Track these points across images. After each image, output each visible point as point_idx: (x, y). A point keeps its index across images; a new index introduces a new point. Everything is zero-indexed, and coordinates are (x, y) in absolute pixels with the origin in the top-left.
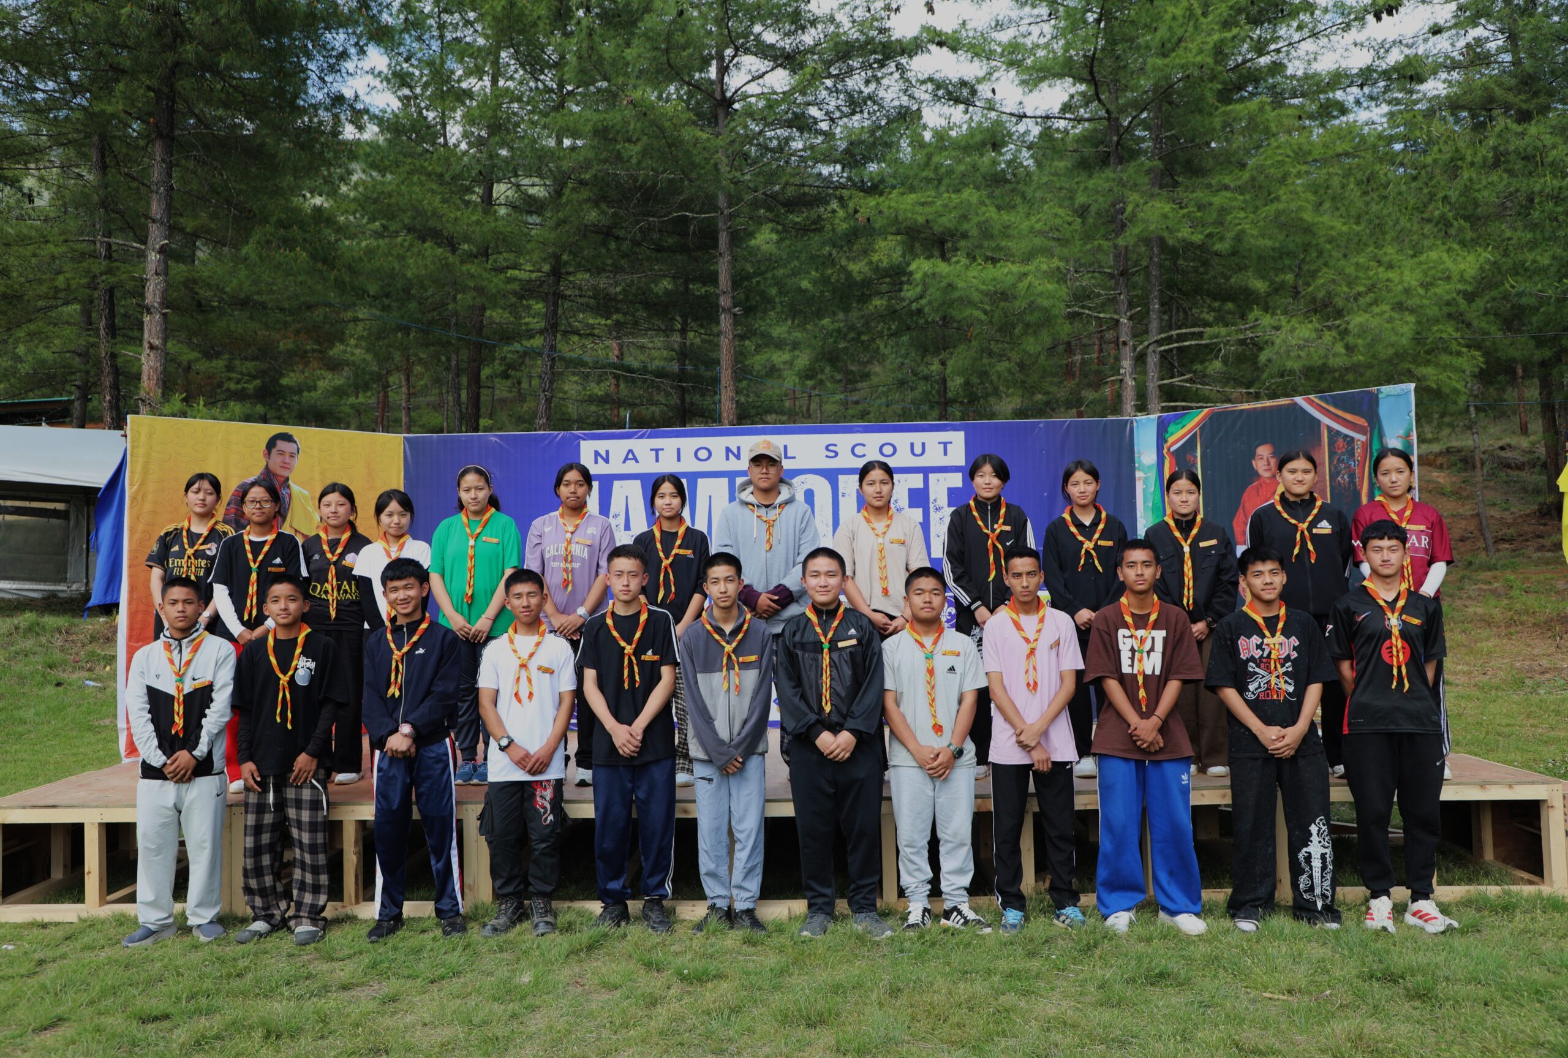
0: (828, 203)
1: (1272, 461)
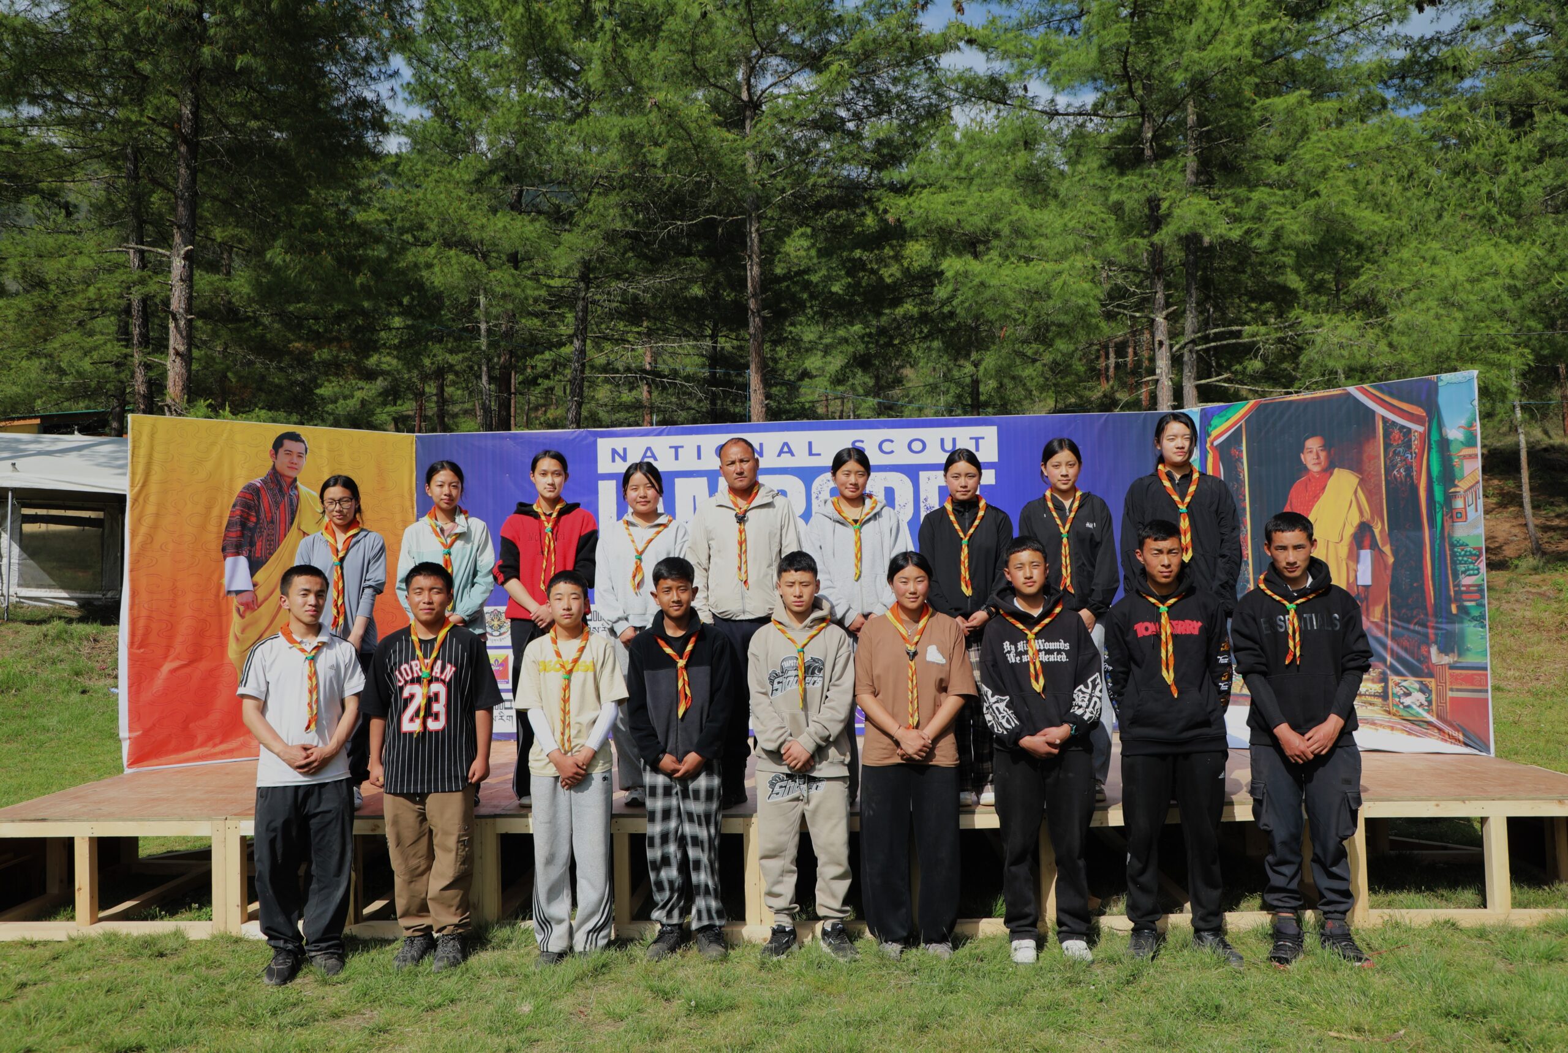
0: (857, 206)
1: (1323, 455)
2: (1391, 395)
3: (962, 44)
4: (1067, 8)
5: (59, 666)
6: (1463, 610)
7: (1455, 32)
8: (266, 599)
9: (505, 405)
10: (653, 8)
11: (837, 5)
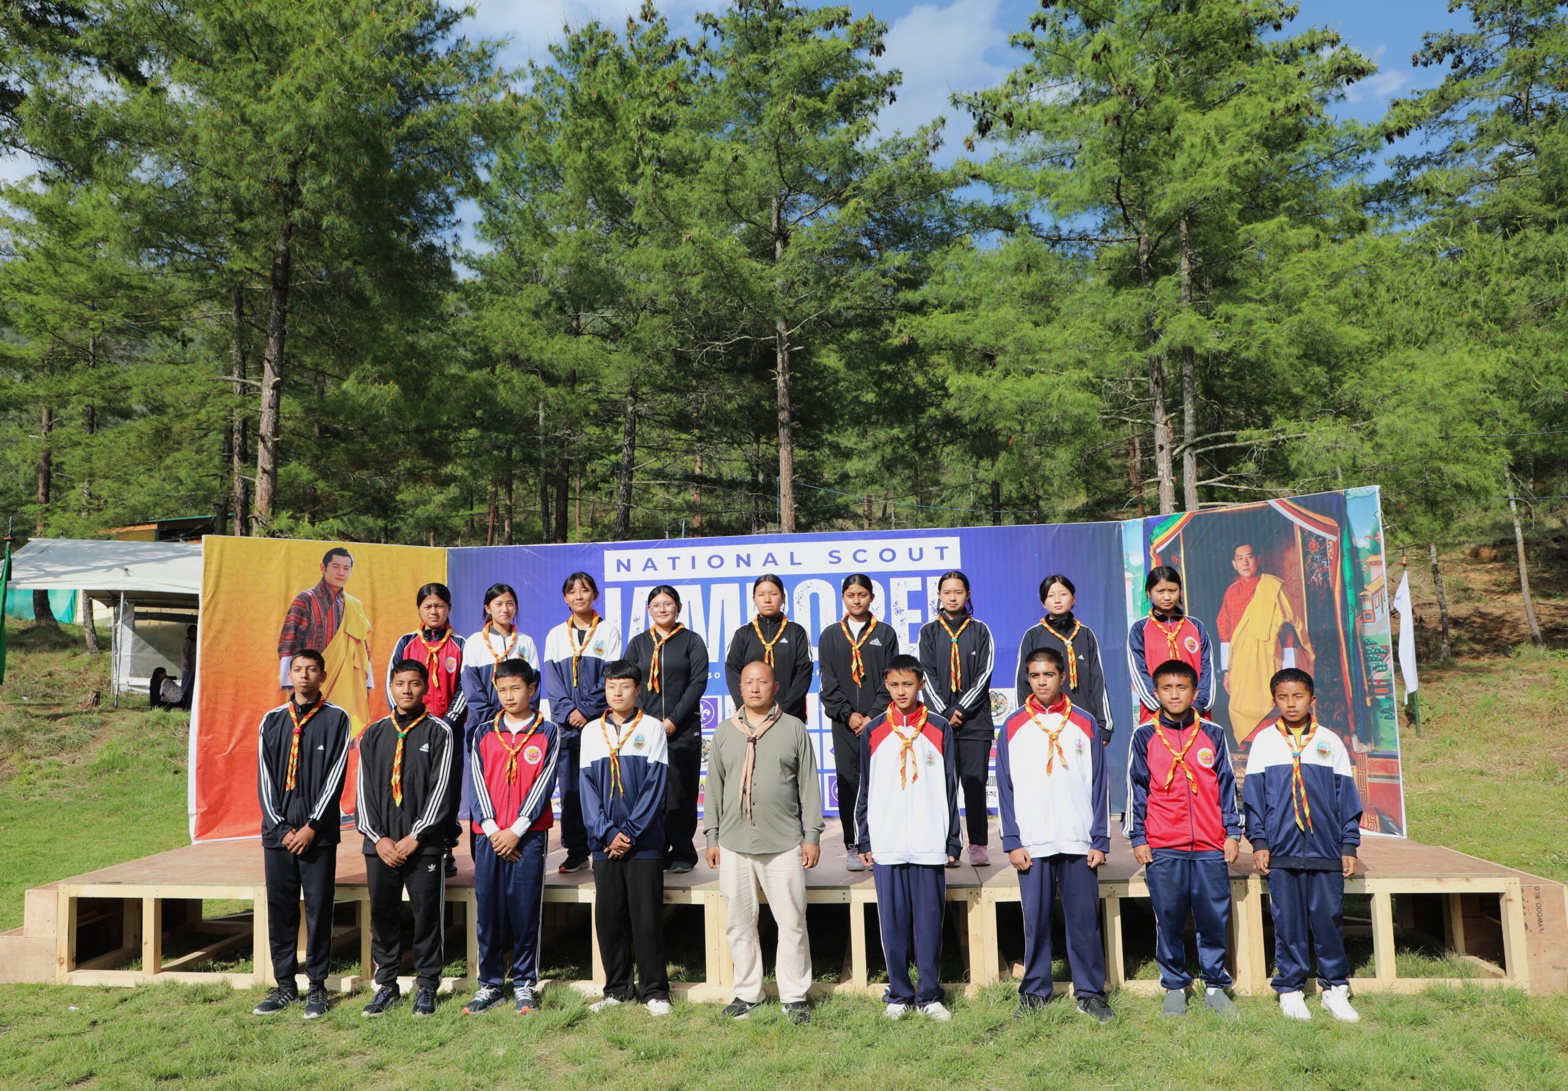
0: (881, 323)
1: (1251, 561)
2: (1306, 507)
3: (970, 181)
4: (1067, 144)
5: (157, 749)
6: (1376, 703)
7: (1444, 152)
9: (563, 511)
10: (692, 153)
11: (858, 147)
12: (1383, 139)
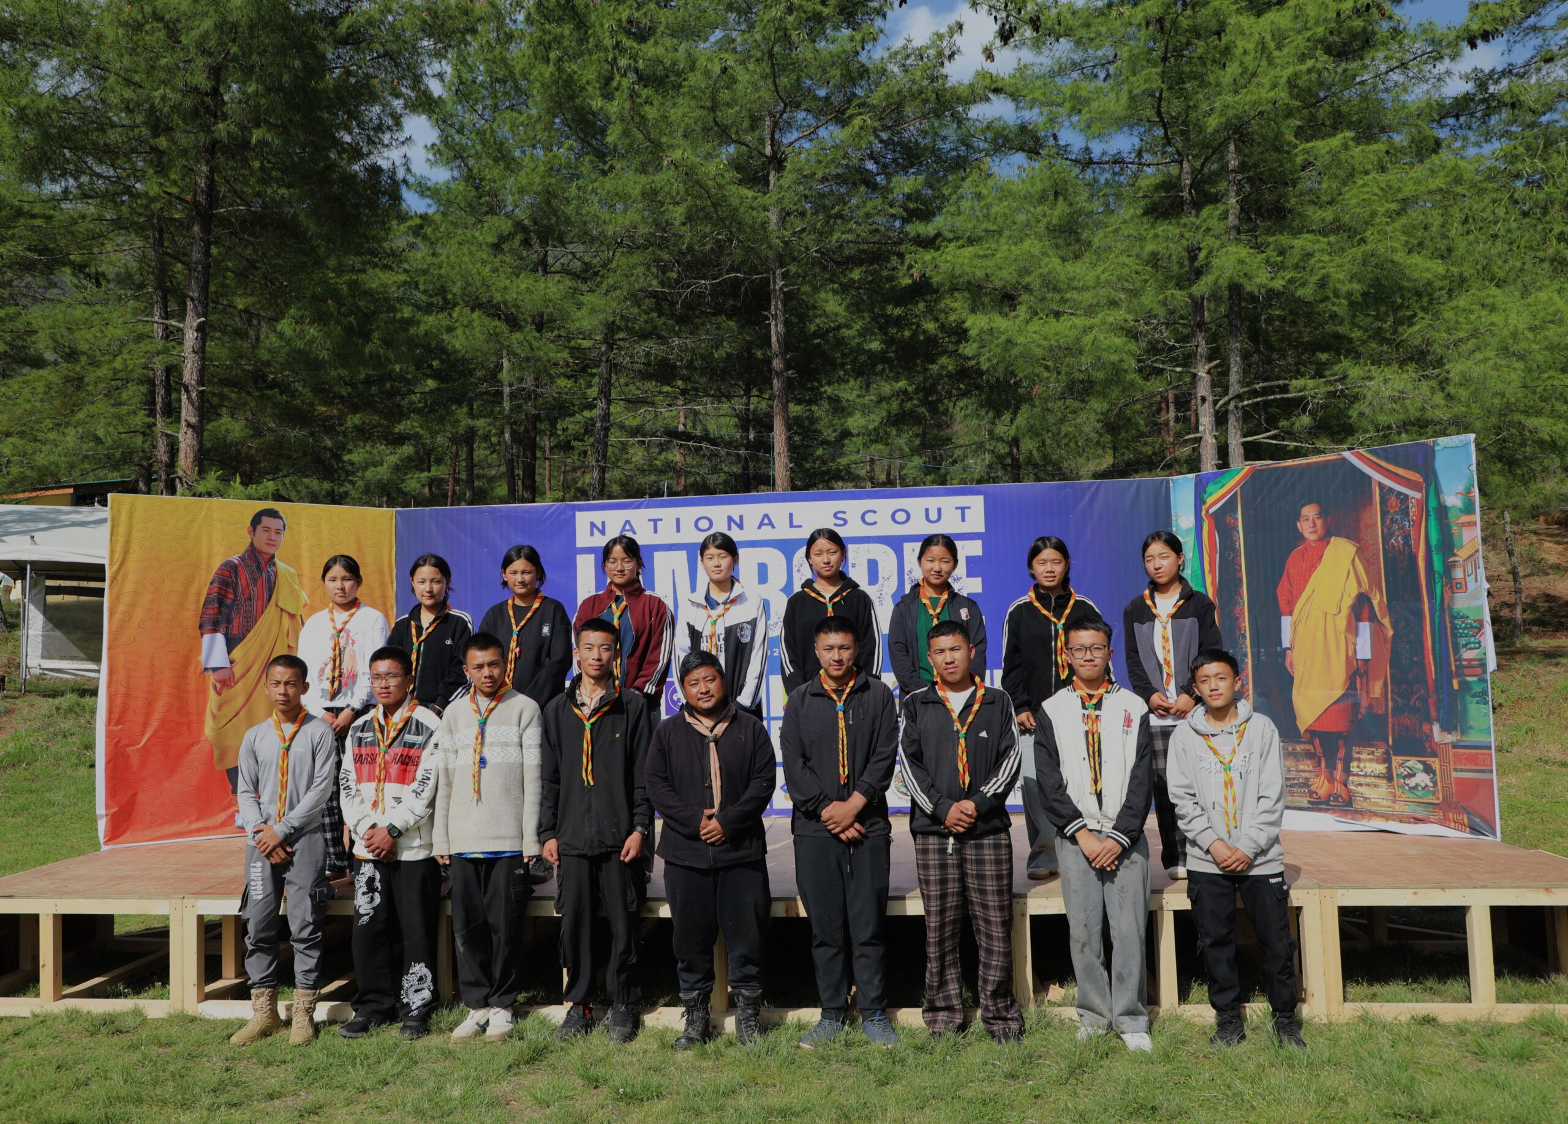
1: (1319, 523)
2: (1387, 460)
3: (991, 95)
4: (1100, 53)
5: (70, 740)
6: (1465, 687)
7: (1529, 62)
8: (243, 676)
9: (530, 472)
10: (674, 64)
11: (863, 57)
12: (1464, 45)
